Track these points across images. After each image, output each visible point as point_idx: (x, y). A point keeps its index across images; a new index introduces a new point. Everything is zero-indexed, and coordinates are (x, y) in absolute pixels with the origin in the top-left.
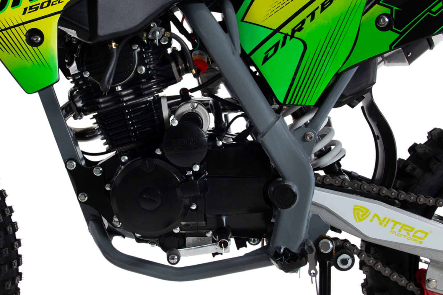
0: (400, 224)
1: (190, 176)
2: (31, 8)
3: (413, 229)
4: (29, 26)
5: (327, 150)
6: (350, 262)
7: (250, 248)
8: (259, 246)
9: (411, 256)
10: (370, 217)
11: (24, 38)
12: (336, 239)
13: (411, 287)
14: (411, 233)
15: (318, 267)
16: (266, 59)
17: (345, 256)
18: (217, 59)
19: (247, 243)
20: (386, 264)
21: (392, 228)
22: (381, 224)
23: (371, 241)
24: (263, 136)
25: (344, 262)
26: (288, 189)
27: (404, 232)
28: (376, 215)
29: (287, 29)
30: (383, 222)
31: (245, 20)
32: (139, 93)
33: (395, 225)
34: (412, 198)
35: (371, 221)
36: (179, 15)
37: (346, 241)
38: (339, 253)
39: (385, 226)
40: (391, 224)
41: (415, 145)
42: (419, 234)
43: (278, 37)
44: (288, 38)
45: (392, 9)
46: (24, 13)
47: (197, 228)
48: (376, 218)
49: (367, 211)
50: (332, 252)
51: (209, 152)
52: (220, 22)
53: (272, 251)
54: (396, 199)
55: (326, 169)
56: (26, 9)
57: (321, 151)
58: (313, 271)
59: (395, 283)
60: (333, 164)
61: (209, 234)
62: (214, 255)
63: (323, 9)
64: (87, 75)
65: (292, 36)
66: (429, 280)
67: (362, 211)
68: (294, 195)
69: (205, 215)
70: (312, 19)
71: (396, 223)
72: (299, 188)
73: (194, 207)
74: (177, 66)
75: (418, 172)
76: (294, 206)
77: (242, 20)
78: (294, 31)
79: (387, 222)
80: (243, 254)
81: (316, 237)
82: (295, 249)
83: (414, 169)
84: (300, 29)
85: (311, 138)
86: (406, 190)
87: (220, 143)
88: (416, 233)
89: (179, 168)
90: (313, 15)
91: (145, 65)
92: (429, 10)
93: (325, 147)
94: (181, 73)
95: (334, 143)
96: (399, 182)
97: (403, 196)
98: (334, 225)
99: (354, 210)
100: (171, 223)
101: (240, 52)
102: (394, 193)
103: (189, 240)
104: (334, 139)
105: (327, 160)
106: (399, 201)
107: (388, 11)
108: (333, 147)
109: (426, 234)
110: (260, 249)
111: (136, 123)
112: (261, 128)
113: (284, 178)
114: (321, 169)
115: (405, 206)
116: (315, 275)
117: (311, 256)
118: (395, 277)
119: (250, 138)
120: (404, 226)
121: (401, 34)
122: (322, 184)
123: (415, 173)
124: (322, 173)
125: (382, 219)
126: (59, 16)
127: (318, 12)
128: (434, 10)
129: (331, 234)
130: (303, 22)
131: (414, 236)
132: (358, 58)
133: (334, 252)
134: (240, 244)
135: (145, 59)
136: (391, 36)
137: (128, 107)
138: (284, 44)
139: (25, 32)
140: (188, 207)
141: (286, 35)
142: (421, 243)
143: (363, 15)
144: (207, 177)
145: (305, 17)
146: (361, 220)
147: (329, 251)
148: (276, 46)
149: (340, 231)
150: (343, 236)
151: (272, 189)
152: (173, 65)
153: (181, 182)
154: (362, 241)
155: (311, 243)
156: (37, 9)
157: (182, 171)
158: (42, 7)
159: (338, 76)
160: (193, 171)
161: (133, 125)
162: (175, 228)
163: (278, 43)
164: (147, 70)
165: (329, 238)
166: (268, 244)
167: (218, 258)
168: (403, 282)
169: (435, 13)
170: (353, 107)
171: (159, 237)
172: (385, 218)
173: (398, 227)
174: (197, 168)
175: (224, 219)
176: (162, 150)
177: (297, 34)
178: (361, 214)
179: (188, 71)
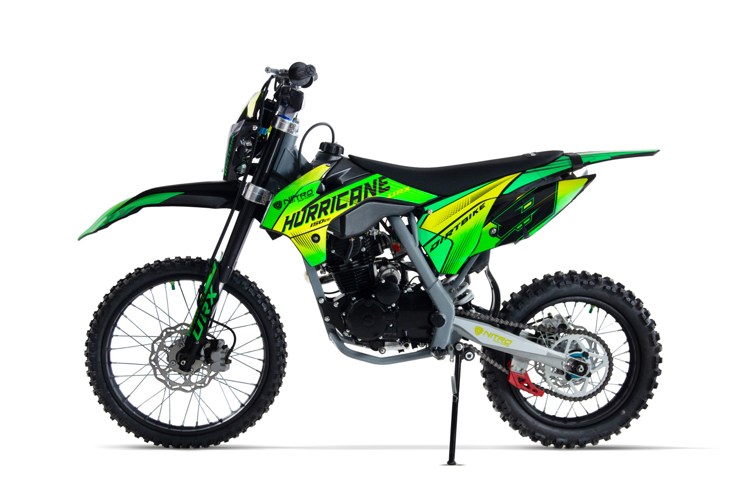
0: (498, 336)
1: (390, 309)
2: (314, 223)
3: (505, 339)
4: (313, 233)
5: (464, 295)
6: (472, 356)
7: (419, 348)
8: (425, 347)
9: (507, 354)
10: (483, 333)
11: (310, 238)
12: (465, 344)
13: (504, 370)
14: (504, 341)
15: (455, 358)
16: (432, 249)
17: (469, 353)
18: (405, 246)
19: (418, 346)
20: (492, 358)
21: (494, 338)
22: (489, 336)
23: (486, 346)
24: (429, 289)
25: (469, 356)
26: (441, 317)
27: (500, 341)
28: (486, 332)
29: (444, 234)
30: (490, 335)
31: (422, 227)
32: (362, 263)
33: (496, 337)
34: (507, 323)
35: (484, 334)
36: (385, 219)
37: (471, 345)
38: (466, 351)
39: (491, 337)
40: (494, 336)
41: (513, 293)
42: (508, 342)
43: (439, 238)
44: (444, 238)
45: (498, 226)
46: (311, 226)
47: (392, 337)
48: (486, 333)
49: (482, 330)
50: (462, 350)
51: (401, 296)
52: (407, 226)
53: (431, 349)
54: (498, 323)
55: (463, 306)
56: (312, 224)
57: (461, 295)
58: (452, 360)
59: (496, 368)
60: (467, 303)
61: (398, 340)
62: (400, 351)
63: (463, 224)
64: (333, 252)
65: (446, 238)
66: (512, 366)
67: (479, 329)
68: (444, 321)
69: (397, 330)
70: (457, 229)
71: (496, 336)
72: (447, 318)
73: (391, 326)
74: (381, 245)
75: (512, 309)
76: (443, 326)
77: (420, 227)
78: (447, 235)
79: (492, 336)
80: (416, 351)
81: (455, 342)
82: (443, 348)
83: (510, 307)
84: (450, 234)
85: (454, 291)
86: (504, 319)
87: (406, 291)
88: (506, 341)
89: (384, 305)
90: (457, 227)
91: (365, 247)
92: (516, 228)
93: (463, 294)
94: (383, 248)
95: (468, 291)
96: (502, 314)
97: (502, 322)
98: (465, 336)
99: (476, 328)
100: (377, 335)
101: (418, 244)
102: (497, 320)
103: (386, 343)
104: (468, 288)
105: (465, 301)
106: (499, 324)
107: (496, 226)
108: (467, 293)
109: (511, 342)
110: (425, 349)
111: (359, 279)
112: (428, 285)
113: (439, 311)
114: (461, 306)
115: (503, 327)
116: (453, 361)
117: (451, 352)
118: (496, 365)
119: (422, 288)
120: (500, 338)
121: (501, 239)
122: (459, 314)
123: (511, 309)
124: (460, 308)
125: (489, 333)
126: (327, 227)
127: (460, 226)
128: (518, 228)
129: (462, 341)
130: (452, 230)
131: (505, 343)
132: (480, 250)
133: (463, 350)
134: (414, 346)
135: (365, 243)
136: (497, 240)
137: (355, 270)
138: (441, 242)
139: (311, 236)
140: (388, 326)
141: (443, 237)
142: (508, 346)
143: (483, 227)
144: (398, 310)
145: (453, 228)
146: (479, 334)
147: (461, 349)
148: (437, 243)
149: (468, 340)
150: (469, 342)
151: (433, 317)
152: (379, 245)
153: (386, 312)
154: (482, 346)
155: (452, 345)
156: (317, 224)
157: (385, 306)
158: (320, 223)
159: (469, 258)
160: (392, 307)
161: (358, 280)
162: (380, 336)
163: (439, 241)
164: (366, 250)
165: (461, 343)
166: (429, 347)
167: (402, 353)
168: (500, 367)
169: (518, 230)
170: (478, 273)
171: (370, 342)
172: (491, 333)
173: (497, 338)
174: (394, 305)
175: (406, 332)
176: (375, 295)
177: (448, 237)
178: (479, 331)
179: (387, 247)
